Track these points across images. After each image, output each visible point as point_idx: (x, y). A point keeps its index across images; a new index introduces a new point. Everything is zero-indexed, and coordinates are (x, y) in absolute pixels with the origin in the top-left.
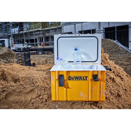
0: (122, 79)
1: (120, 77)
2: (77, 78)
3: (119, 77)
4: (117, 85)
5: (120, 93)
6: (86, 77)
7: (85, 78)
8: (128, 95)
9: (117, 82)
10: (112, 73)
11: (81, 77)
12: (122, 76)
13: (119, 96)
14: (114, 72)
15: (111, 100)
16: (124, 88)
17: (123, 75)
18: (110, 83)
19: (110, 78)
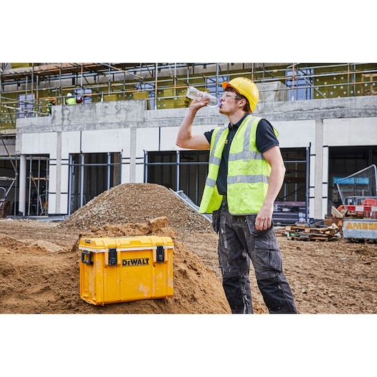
0: (198, 274)
1: (196, 270)
2: (134, 262)
3: (194, 271)
4: (191, 282)
5: (196, 296)
6: (147, 260)
7: (145, 262)
8: (209, 300)
9: (191, 278)
10: (183, 264)
11: (140, 260)
12: (199, 270)
13: (194, 299)
14: (185, 262)
15: (182, 304)
16: (202, 288)
17: (201, 268)
18: (180, 280)
19: (180, 271)
